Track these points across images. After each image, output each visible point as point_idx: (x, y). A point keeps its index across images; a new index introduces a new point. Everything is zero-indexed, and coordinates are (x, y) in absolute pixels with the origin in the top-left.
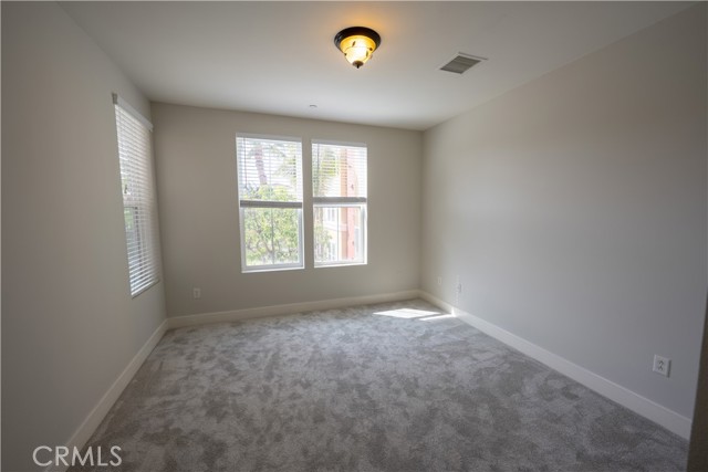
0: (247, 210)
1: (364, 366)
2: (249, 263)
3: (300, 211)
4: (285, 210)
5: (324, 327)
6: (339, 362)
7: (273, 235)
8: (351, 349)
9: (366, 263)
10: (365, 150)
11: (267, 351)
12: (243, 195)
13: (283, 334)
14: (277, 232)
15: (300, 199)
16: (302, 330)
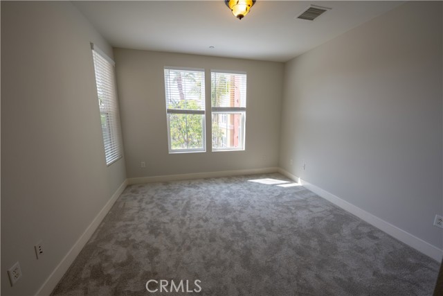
0: (172, 115)
1: (241, 212)
2: (173, 148)
3: (203, 116)
4: (195, 116)
5: (217, 188)
6: (226, 209)
8: (233, 202)
9: (244, 149)
10: (245, 76)
11: (183, 200)
12: (169, 106)
13: (193, 190)
14: (190, 130)
15: (203, 108)
16: (204, 189)
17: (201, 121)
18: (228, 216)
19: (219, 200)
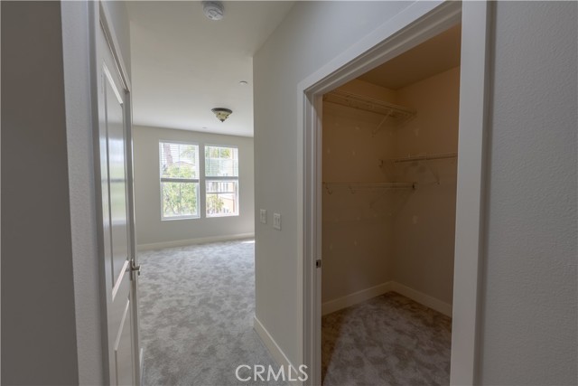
0: (165, 183)
1: (230, 261)
2: (165, 216)
3: (197, 184)
4: (188, 184)
5: (211, 249)
6: (217, 260)
7: (179, 202)
8: (224, 257)
10: (236, 150)
11: (177, 260)
12: (162, 176)
13: (187, 253)
14: (182, 201)
15: (197, 177)
16: (198, 251)
17: (195, 190)
18: (218, 265)
19: (211, 257)
